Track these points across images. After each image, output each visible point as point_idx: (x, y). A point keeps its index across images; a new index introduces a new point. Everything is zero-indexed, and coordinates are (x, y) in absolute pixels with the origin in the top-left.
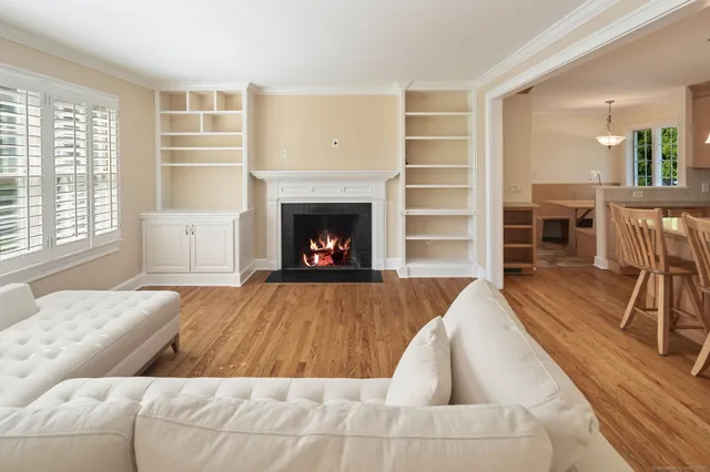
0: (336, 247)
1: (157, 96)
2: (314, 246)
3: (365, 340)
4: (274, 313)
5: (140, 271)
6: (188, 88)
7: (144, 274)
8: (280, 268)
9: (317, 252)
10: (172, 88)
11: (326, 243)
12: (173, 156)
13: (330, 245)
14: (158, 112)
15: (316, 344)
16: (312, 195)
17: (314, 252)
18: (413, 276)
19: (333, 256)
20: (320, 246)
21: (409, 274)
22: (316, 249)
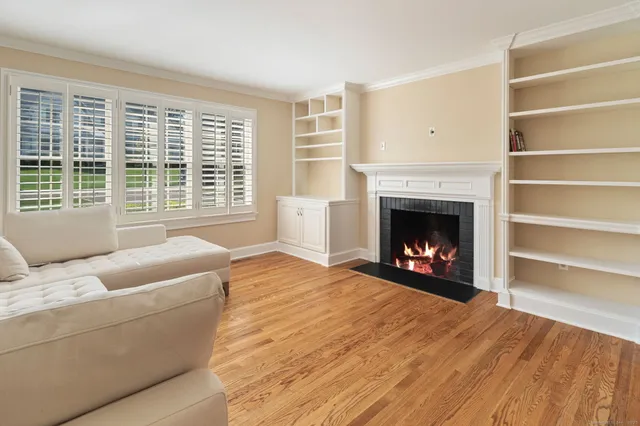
0: (436, 256)
1: (294, 107)
2: (408, 251)
3: (348, 349)
4: (317, 295)
5: (276, 239)
6: (308, 97)
7: (277, 242)
8: (378, 261)
9: (412, 258)
10: (301, 100)
11: (424, 250)
12: (309, 153)
13: (429, 252)
14: (294, 119)
15: (304, 332)
16: (406, 189)
17: (409, 258)
18: (515, 308)
19: (432, 266)
20: (416, 252)
21: (511, 303)
22: (411, 255)
